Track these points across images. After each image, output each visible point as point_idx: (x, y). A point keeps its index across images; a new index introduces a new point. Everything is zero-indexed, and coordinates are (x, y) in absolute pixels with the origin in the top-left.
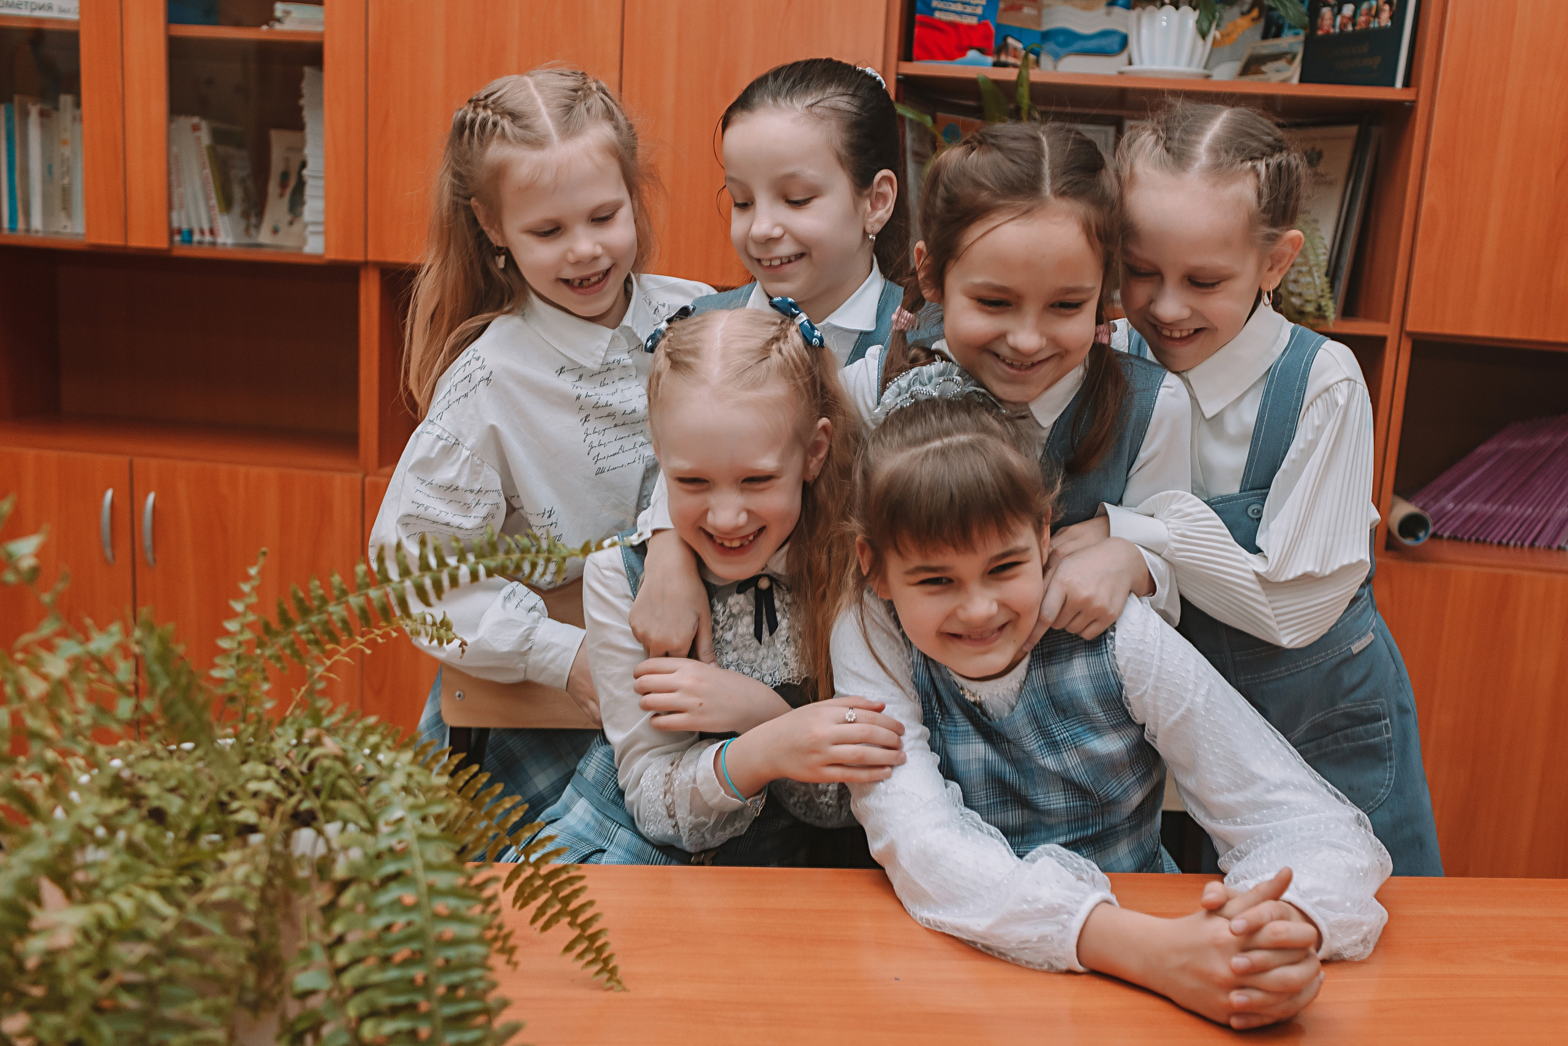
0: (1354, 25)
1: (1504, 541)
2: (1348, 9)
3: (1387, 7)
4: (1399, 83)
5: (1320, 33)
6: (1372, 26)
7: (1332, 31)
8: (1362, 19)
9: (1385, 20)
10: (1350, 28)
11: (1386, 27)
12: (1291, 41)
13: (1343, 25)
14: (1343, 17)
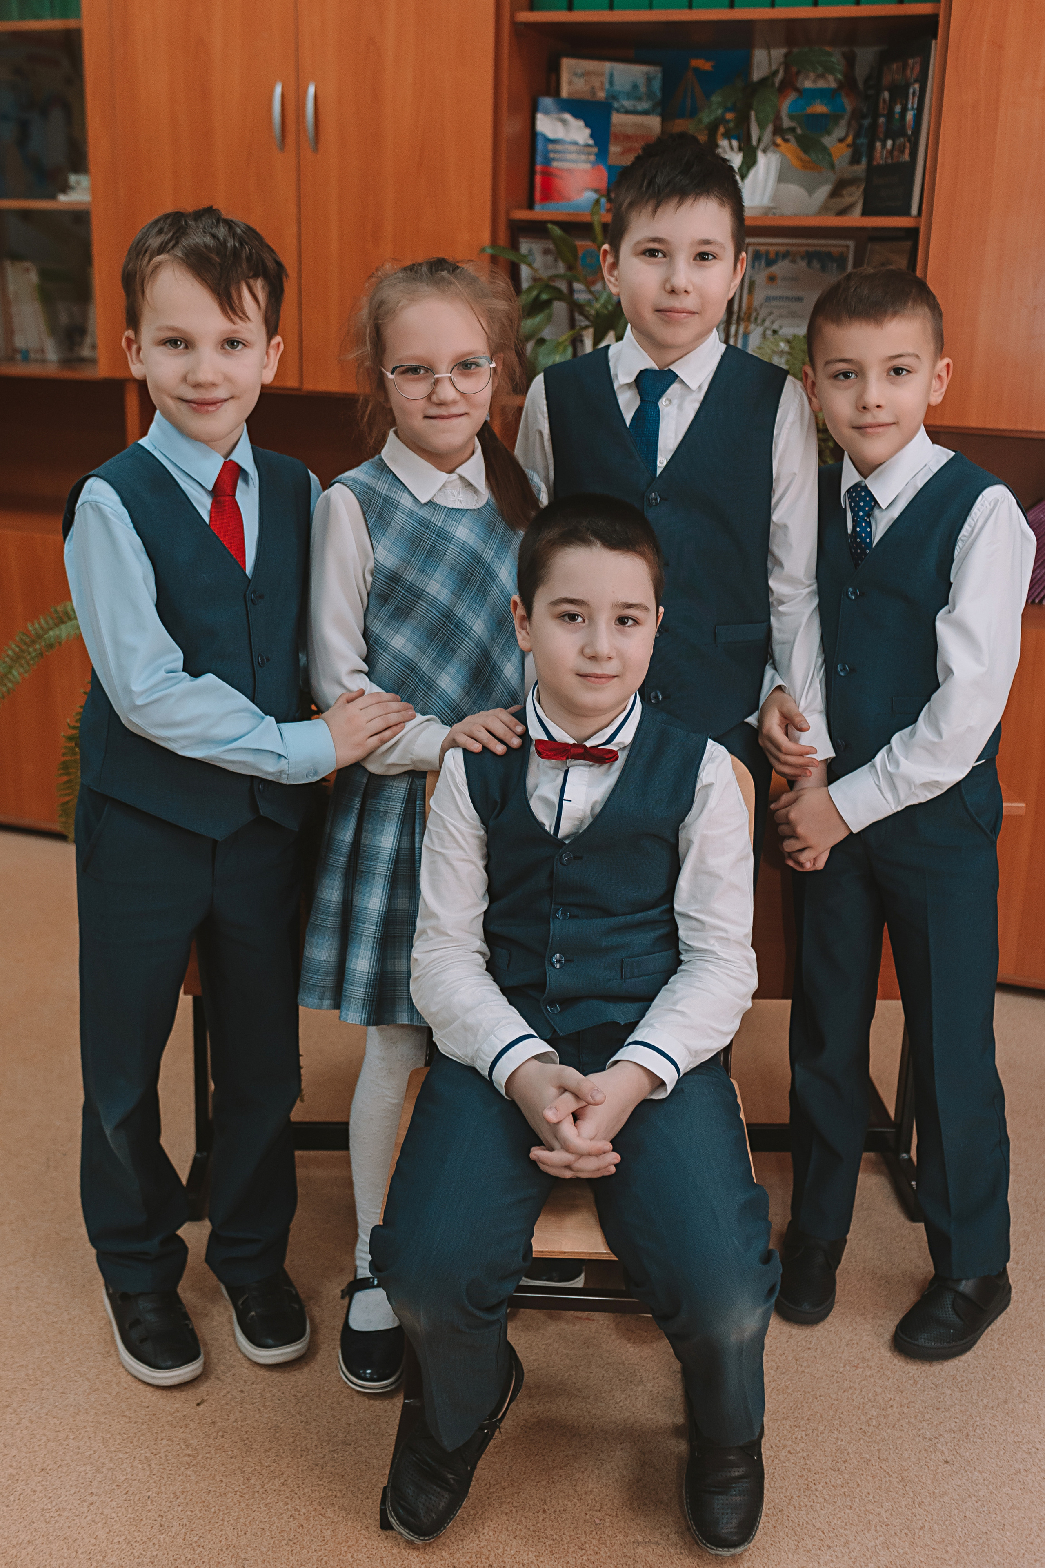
0: (892, 158)
1: (1037, 601)
2: (889, 143)
3: (908, 145)
4: (914, 211)
5: (875, 163)
6: (901, 160)
7: (881, 162)
8: (896, 153)
9: (906, 157)
10: (889, 161)
11: (907, 162)
12: (861, 168)
13: (886, 157)
14: (887, 151)
